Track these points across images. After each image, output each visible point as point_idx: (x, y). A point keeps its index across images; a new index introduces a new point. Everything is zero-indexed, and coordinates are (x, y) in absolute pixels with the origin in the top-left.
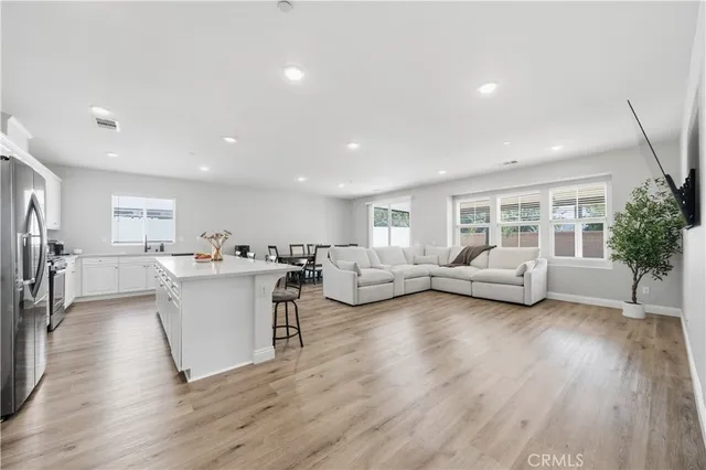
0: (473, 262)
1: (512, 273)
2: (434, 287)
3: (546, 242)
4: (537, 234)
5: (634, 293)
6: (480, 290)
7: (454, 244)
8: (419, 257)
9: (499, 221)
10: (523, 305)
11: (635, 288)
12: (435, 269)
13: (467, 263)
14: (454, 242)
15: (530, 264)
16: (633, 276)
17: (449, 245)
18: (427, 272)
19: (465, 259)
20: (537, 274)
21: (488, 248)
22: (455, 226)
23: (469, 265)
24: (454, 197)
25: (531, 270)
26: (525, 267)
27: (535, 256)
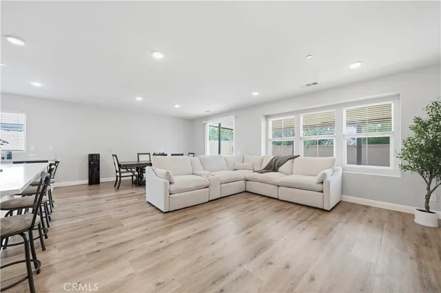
0: (280, 169)
1: (313, 181)
2: (247, 190)
3: (341, 153)
4: (333, 147)
5: (427, 202)
6: (285, 194)
7: (266, 154)
8: (238, 164)
9: (301, 136)
10: (323, 210)
11: (428, 197)
12: (249, 174)
13: (275, 170)
14: (267, 152)
15: (328, 172)
16: (426, 186)
17: (263, 154)
18: (243, 177)
19: (273, 167)
20: (334, 180)
21: (294, 158)
22: (267, 140)
23: (277, 171)
24: (267, 117)
25: (329, 178)
26: (325, 175)
27: (332, 165)
